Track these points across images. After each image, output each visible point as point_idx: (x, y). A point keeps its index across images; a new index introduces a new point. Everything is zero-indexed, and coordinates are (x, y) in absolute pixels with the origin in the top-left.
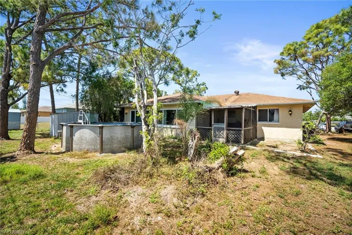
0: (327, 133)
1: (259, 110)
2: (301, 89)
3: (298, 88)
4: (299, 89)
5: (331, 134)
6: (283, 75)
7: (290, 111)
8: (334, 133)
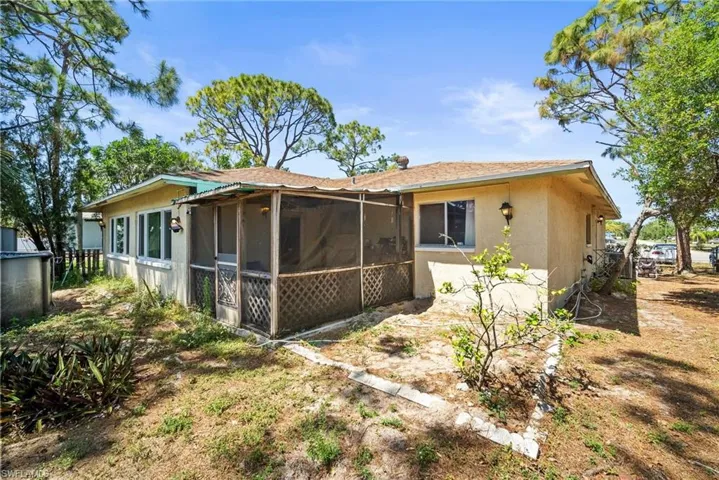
0: (679, 273)
1: (423, 207)
2: (613, 157)
3: (604, 154)
4: (608, 155)
5: (691, 275)
6: (563, 121)
7: (506, 206)
8: (706, 271)
